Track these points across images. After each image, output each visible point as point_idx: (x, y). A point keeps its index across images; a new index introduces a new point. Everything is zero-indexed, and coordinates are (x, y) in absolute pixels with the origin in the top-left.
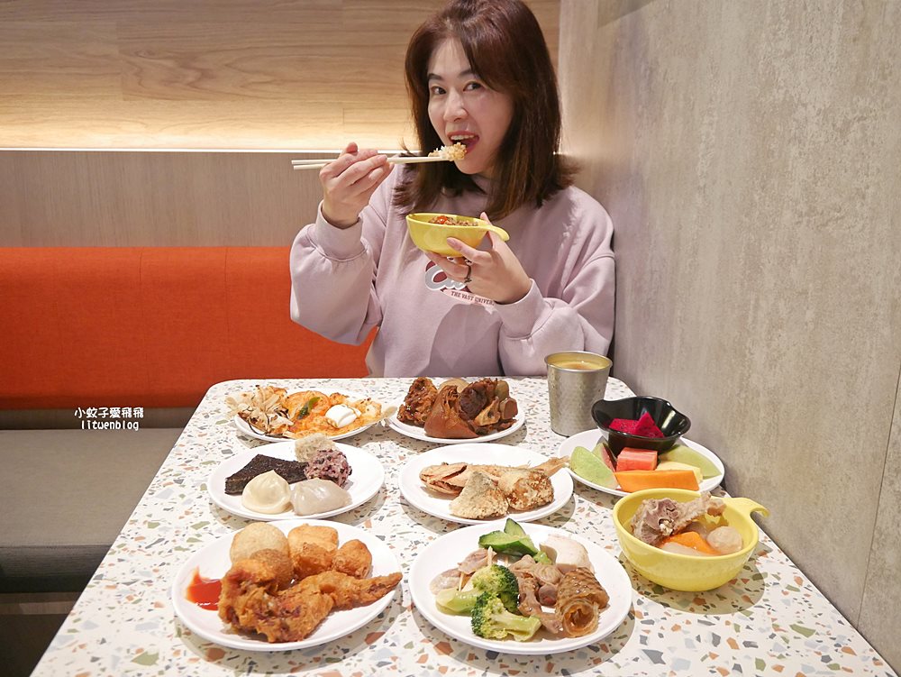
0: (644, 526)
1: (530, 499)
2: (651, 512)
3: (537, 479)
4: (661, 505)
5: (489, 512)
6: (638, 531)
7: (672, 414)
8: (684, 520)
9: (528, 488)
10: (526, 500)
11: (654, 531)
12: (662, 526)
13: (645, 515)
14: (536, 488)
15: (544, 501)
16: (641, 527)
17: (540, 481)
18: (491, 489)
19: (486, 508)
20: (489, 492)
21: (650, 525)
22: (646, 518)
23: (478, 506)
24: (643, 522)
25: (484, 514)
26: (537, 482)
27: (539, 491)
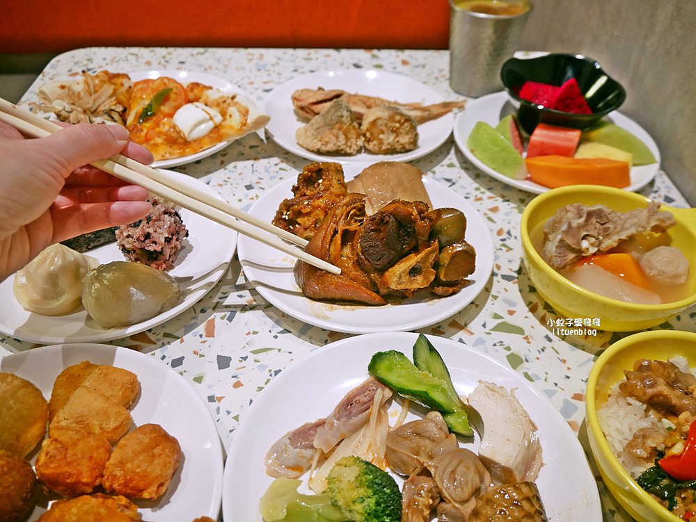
0: (561, 241)
1: (386, 142)
2: (575, 223)
3: (399, 122)
4: (590, 215)
5: (330, 147)
6: (552, 247)
7: (602, 81)
8: (616, 238)
9: (384, 128)
10: (381, 142)
11: (572, 250)
12: (585, 244)
13: (564, 227)
14: (395, 131)
15: (404, 148)
16: (556, 243)
17: (402, 124)
18: (342, 123)
19: (327, 143)
20: (338, 126)
21: (569, 241)
22: (566, 232)
23: (319, 138)
24: (559, 237)
25: (324, 149)
26: (398, 125)
27: (397, 136)
